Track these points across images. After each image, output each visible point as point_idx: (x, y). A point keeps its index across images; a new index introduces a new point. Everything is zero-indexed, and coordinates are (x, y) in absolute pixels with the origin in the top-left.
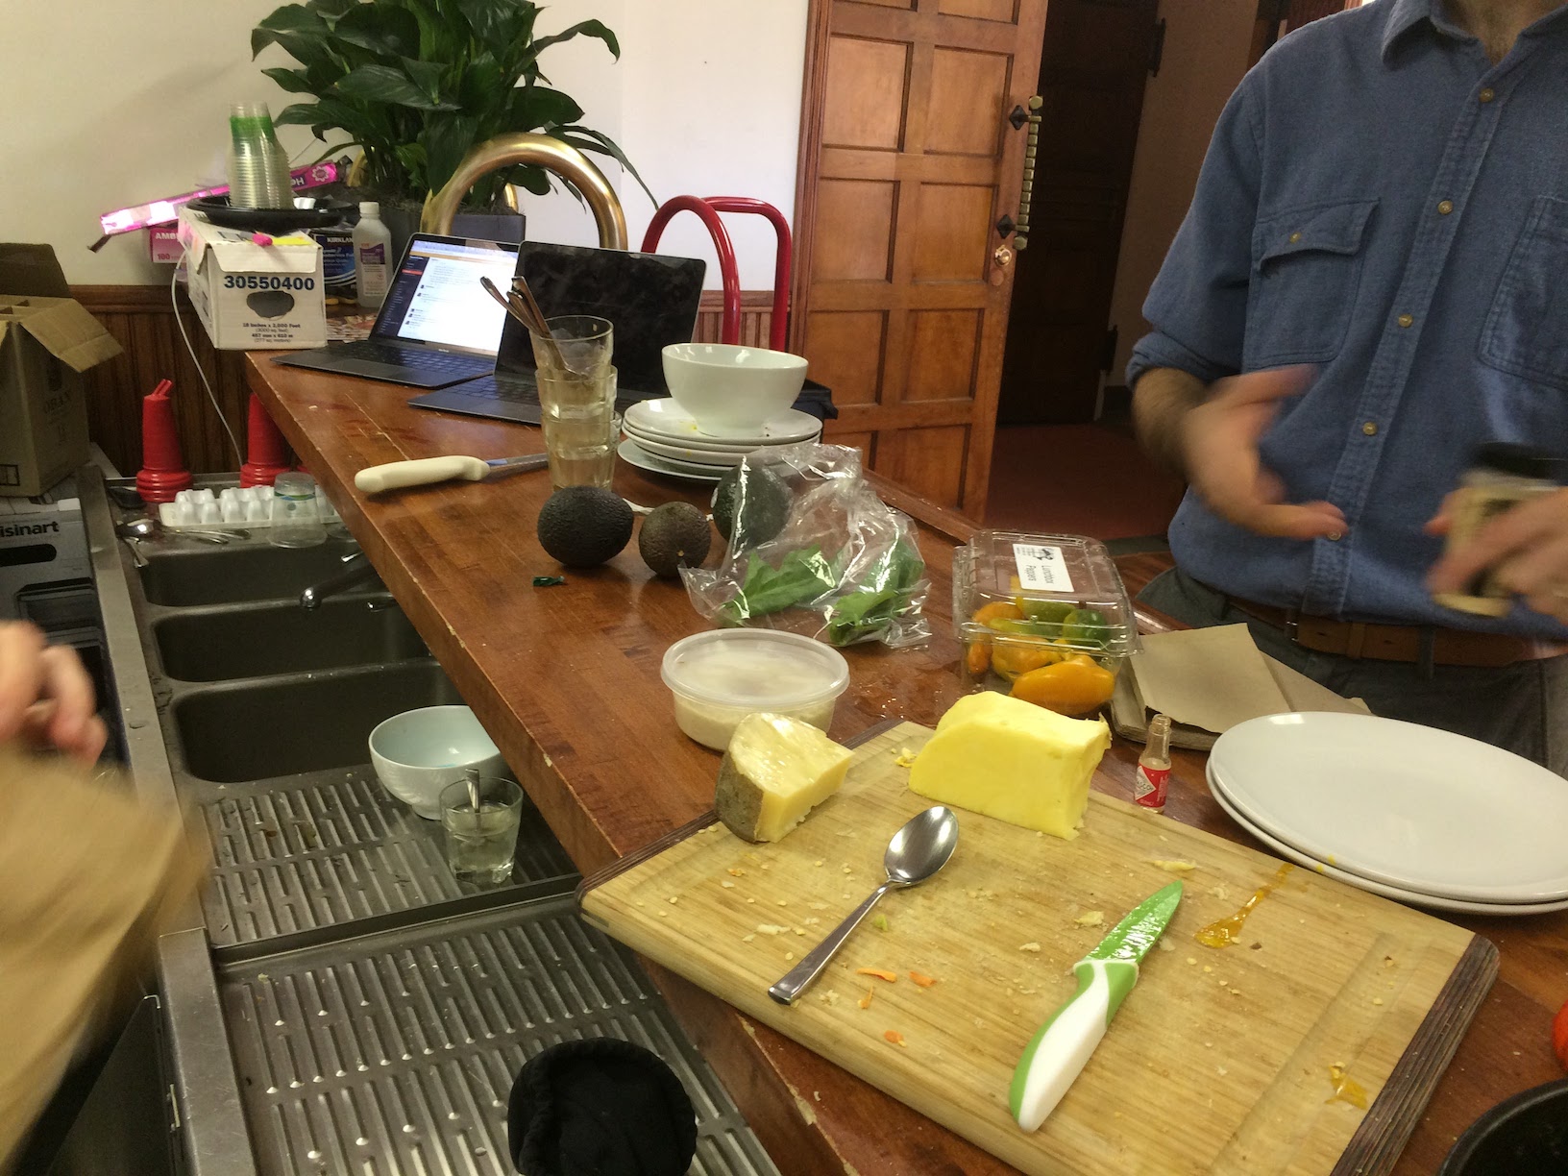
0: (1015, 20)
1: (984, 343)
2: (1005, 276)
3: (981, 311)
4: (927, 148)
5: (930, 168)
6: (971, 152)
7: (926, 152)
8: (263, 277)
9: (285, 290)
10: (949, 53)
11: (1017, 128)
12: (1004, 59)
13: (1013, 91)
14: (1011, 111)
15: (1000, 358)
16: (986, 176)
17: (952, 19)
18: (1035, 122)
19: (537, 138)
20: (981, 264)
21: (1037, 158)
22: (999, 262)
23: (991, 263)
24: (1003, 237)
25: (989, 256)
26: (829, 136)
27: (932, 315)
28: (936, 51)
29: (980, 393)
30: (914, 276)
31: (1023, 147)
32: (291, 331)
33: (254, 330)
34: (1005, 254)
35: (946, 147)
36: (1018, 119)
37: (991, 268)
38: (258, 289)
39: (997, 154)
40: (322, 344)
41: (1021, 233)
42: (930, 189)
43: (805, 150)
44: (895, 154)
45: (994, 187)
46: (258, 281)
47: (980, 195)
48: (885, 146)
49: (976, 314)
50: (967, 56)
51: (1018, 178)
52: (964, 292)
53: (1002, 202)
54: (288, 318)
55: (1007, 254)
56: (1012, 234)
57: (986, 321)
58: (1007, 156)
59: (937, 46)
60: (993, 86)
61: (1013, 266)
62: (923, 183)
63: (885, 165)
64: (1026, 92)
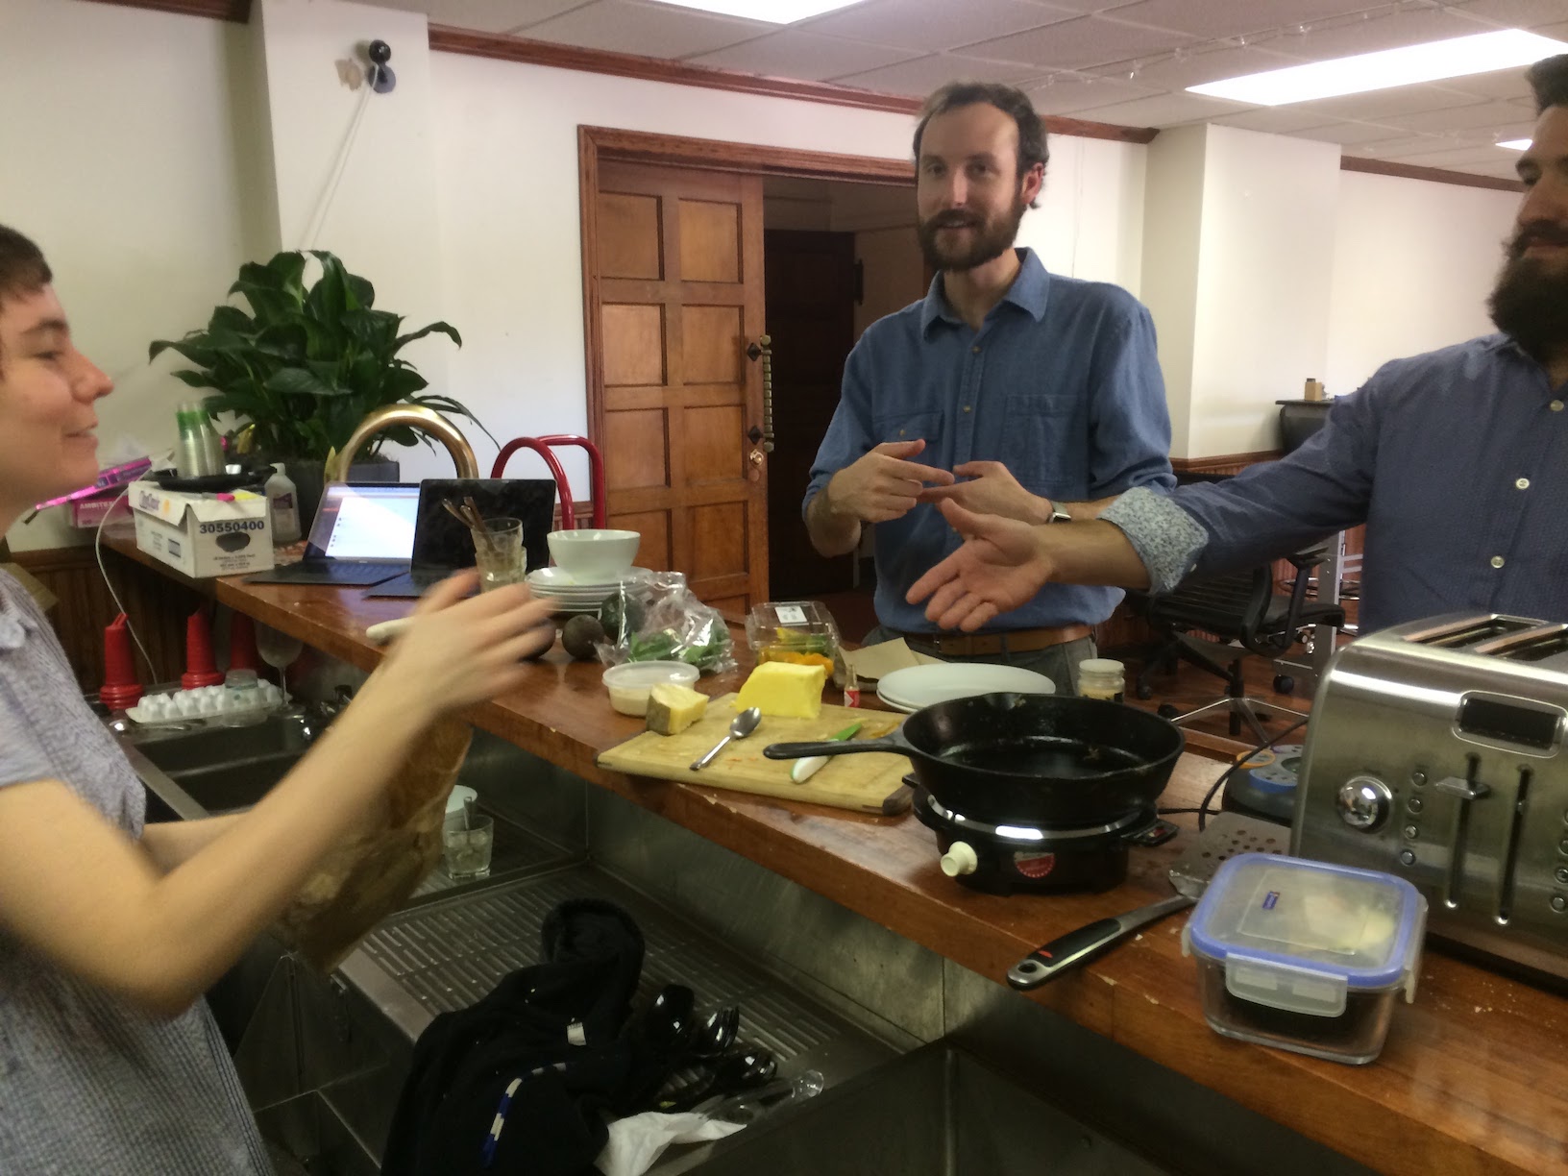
0: (741, 281)
1: (751, 527)
2: (760, 472)
3: (745, 503)
4: (685, 381)
5: (690, 396)
6: (720, 380)
7: (685, 384)
8: (228, 524)
9: (243, 531)
10: (693, 309)
11: (754, 360)
12: (737, 310)
13: (747, 332)
14: (747, 347)
15: (765, 538)
16: (734, 397)
17: (694, 285)
18: (767, 355)
19: (403, 407)
20: (740, 466)
21: (772, 381)
22: (754, 462)
23: (748, 465)
24: (755, 443)
25: (745, 458)
26: (608, 379)
27: (706, 510)
28: (685, 308)
29: (753, 569)
30: (688, 481)
31: (760, 375)
32: (249, 560)
33: (220, 562)
34: (758, 456)
35: (700, 379)
36: (754, 353)
37: (748, 467)
38: (225, 532)
39: (741, 380)
40: (270, 566)
41: (768, 439)
42: (692, 413)
43: (591, 392)
44: (660, 388)
45: (742, 406)
46: (224, 526)
47: (732, 414)
48: (652, 382)
49: (741, 505)
50: (707, 309)
51: (760, 396)
52: (729, 489)
53: (750, 416)
54: (246, 551)
55: (759, 456)
56: (761, 440)
57: (750, 510)
58: (750, 380)
59: (684, 305)
60: (730, 330)
61: (765, 465)
62: (686, 408)
63: (654, 397)
64: (757, 331)
